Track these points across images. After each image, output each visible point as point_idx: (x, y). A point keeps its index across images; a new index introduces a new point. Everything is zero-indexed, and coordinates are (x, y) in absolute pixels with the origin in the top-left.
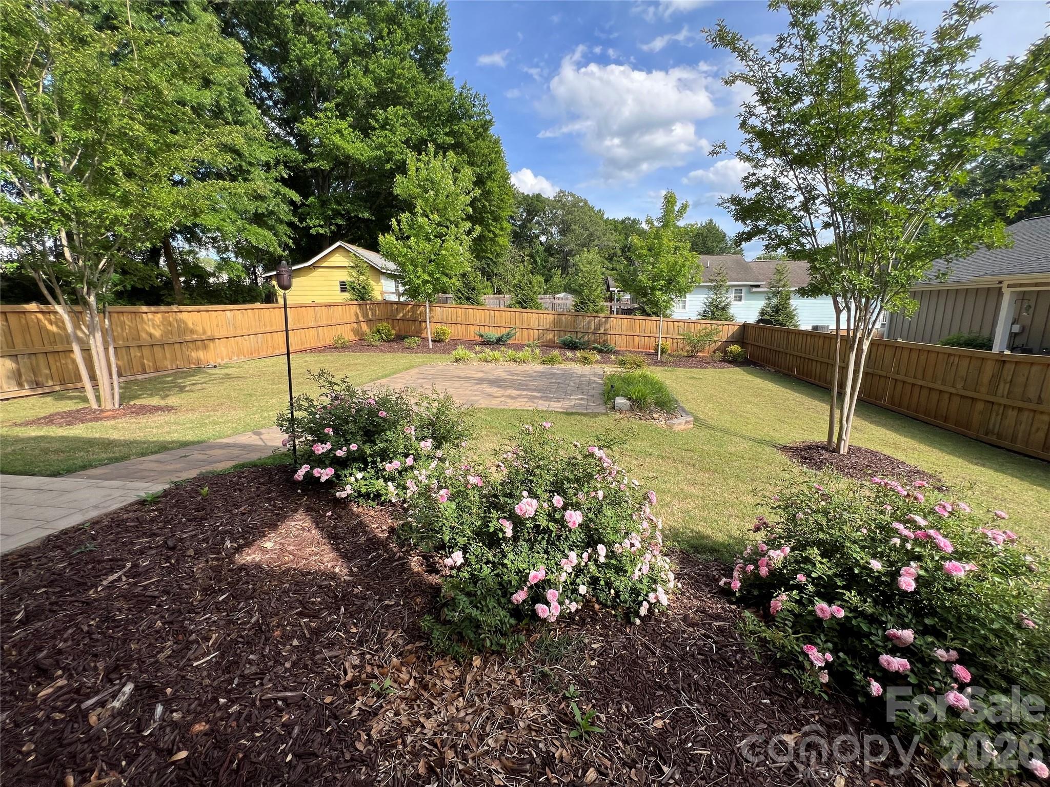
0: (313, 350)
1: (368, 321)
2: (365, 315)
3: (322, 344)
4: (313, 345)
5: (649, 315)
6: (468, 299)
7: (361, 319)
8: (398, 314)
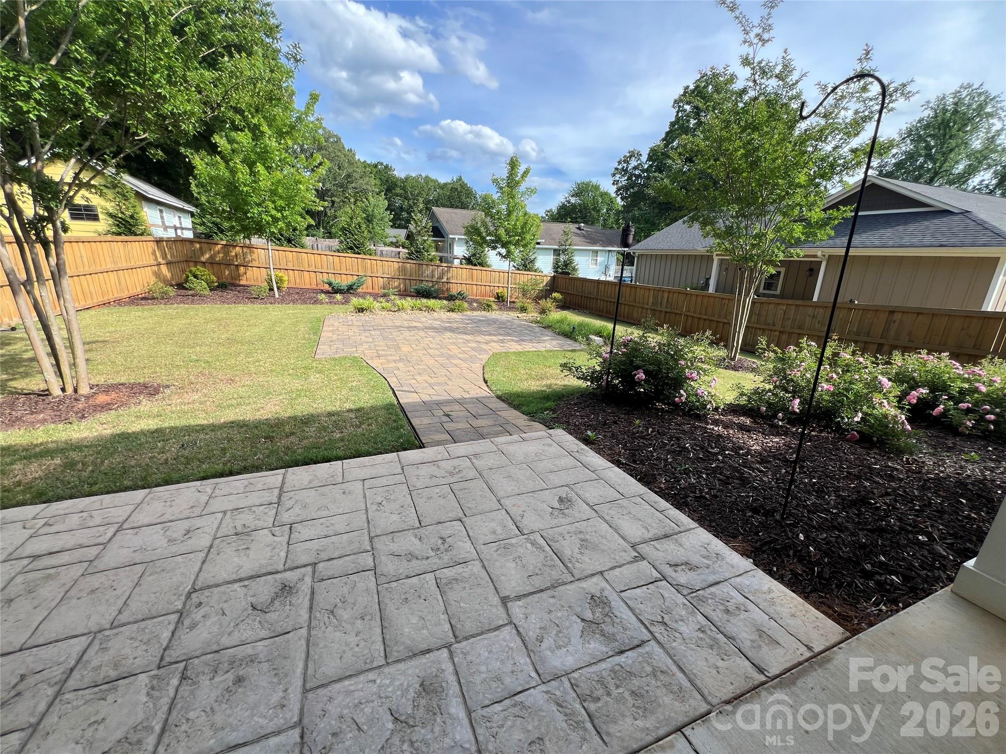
0: (119, 302)
1: (168, 264)
2: (164, 256)
3: (125, 294)
4: (117, 295)
5: (475, 265)
6: (289, 241)
7: (160, 260)
8: (202, 254)
